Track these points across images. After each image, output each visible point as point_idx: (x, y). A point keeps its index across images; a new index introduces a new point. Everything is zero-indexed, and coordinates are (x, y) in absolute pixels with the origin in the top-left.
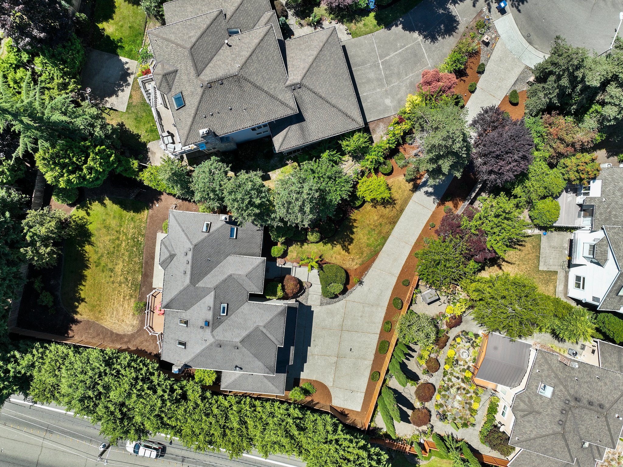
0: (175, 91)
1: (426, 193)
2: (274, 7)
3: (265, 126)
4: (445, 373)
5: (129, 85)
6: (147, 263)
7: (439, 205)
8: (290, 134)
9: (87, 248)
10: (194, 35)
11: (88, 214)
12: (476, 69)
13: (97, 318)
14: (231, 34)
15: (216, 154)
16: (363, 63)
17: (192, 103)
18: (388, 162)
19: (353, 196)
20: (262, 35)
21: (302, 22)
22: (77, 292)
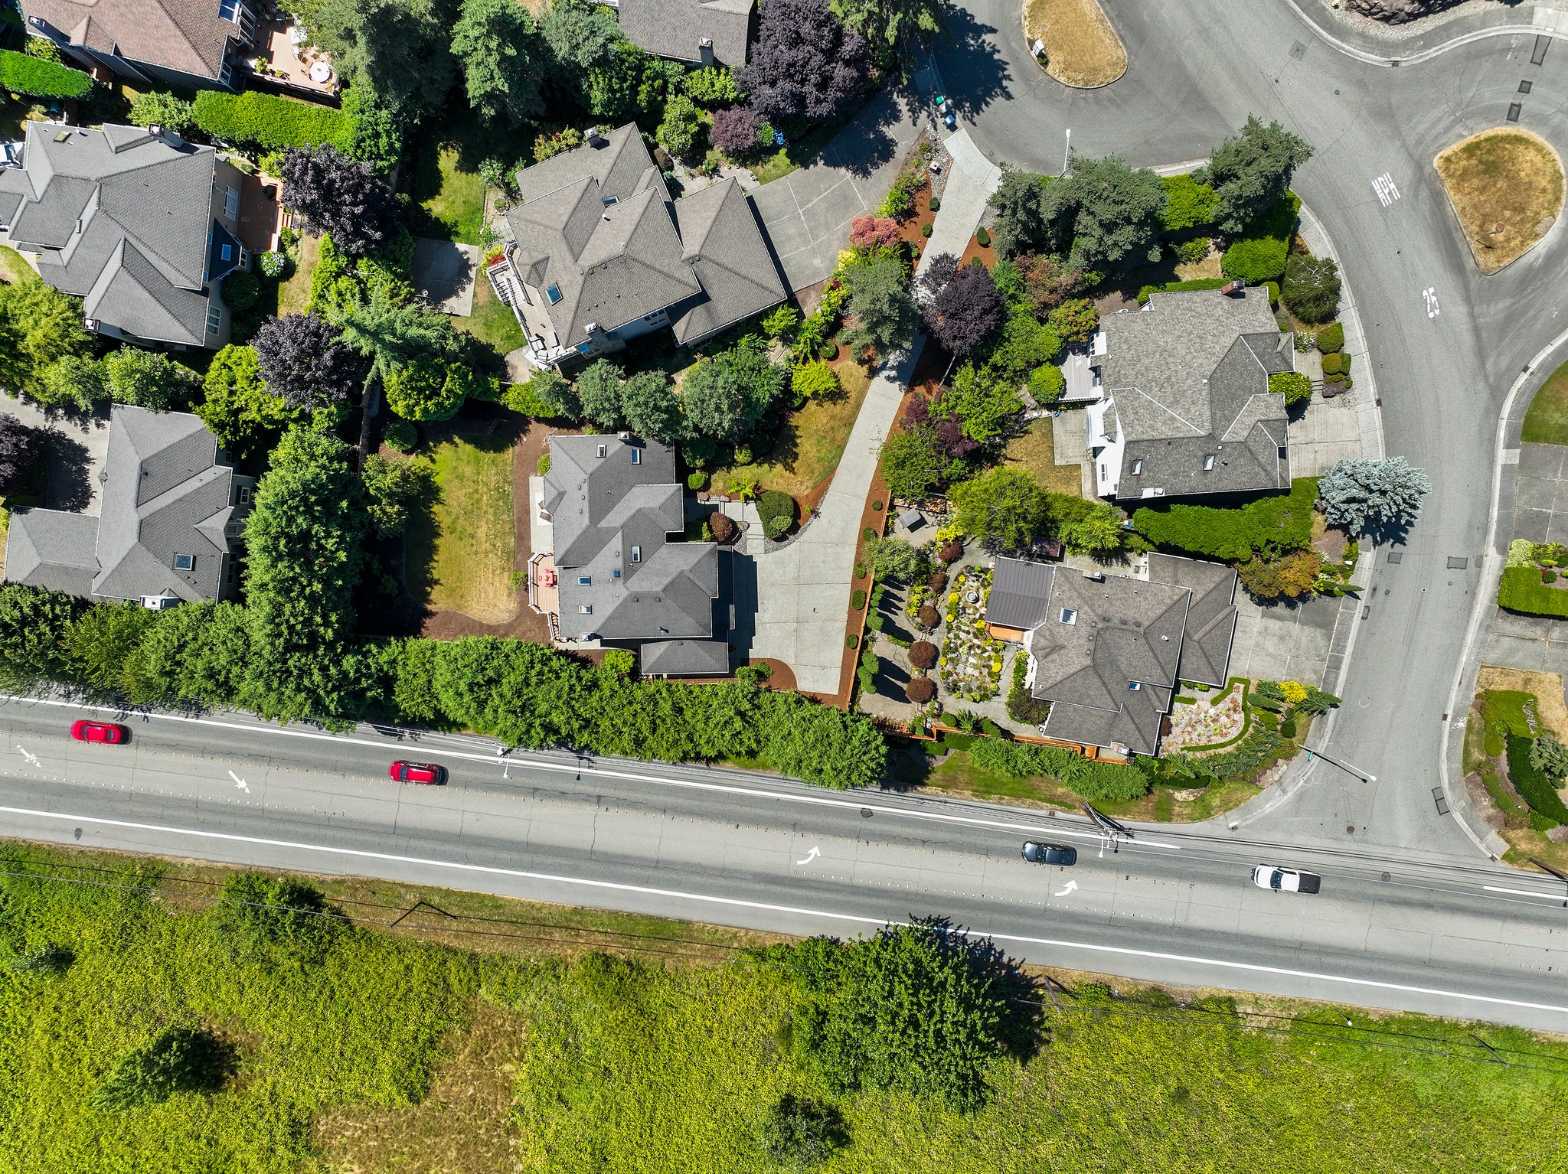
0: (548, 283)
1: (888, 378)
2: (655, 162)
3: (661, 312)
4: (950, 629)
5: (470, 280)
6: (519, 520)
7: (907, 392)
8: (694, 319)
9: (436, 508)
10: (565, 212)
11: (433, 461)
12: (928, 205)
13: (459, 606)
14: (608, 203)
15: (603, 355)
16: (779, 215)
17: (571, 295)
18: (829, 341)
19: (787, 391)
20: (646, 201)
21: (693, 171)
22: (428, 571)
